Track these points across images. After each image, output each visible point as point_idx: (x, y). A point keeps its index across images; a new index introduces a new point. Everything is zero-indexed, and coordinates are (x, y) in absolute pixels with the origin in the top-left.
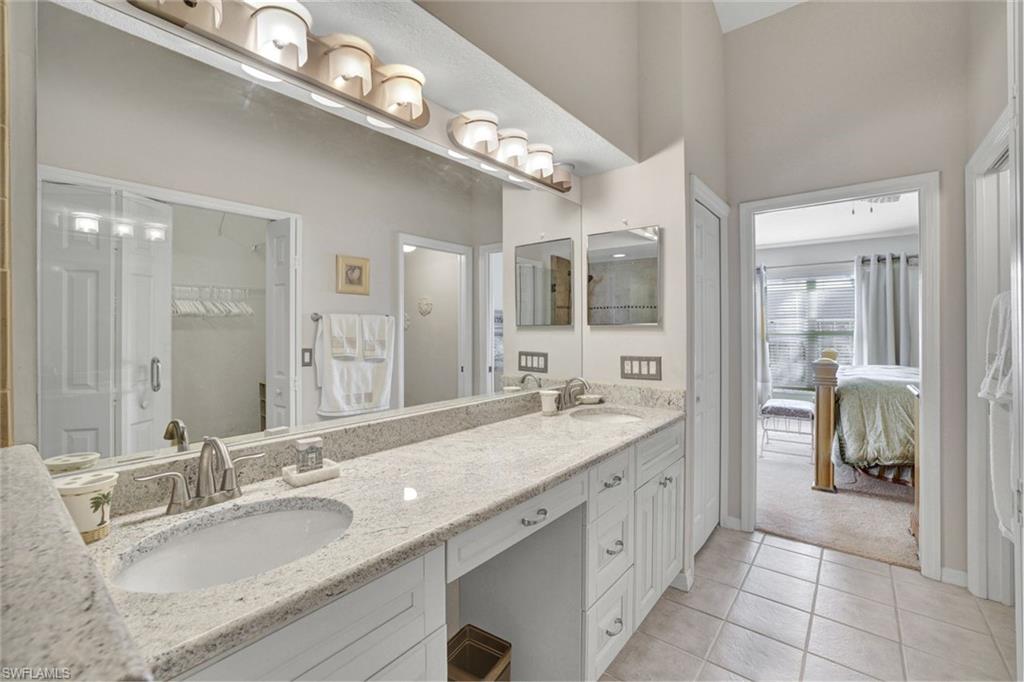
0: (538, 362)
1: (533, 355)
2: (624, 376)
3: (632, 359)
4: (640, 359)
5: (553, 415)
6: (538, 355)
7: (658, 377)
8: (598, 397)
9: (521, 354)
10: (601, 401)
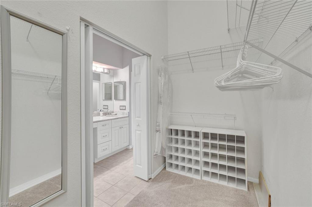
0: (106, 107)
1: (105, 106)
2: (120, 109)
3: (121, 106)
4: (122, 106)
5: (102, 116)
6: (106, 106)
7: (125, 109)
8: (116, 113)
9: (104, 105)
10: (116, 114)
